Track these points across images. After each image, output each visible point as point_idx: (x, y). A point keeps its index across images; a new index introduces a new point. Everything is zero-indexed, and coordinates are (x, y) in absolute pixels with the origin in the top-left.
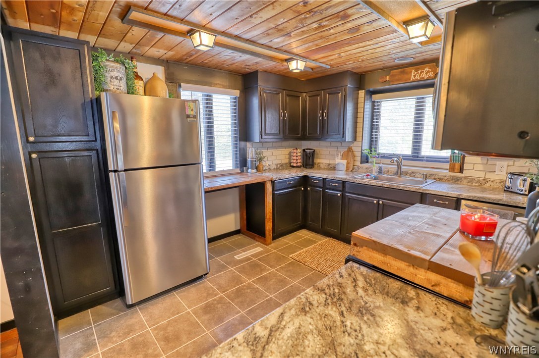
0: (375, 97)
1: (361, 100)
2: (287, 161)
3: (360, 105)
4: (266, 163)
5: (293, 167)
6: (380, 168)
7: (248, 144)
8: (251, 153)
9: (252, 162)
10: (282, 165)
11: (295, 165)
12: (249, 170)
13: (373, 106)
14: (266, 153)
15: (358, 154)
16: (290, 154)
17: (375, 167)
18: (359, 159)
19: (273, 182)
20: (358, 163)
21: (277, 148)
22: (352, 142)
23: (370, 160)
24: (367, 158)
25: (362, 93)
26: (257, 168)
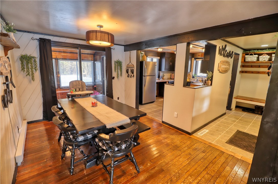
0: (197, 60)
2: (170, 77)
3: (193, 62)
4: (164, 77)
5: (172, 79)
6: (197, 79)
7: (160, 72)
8: (161, 74)
9: (162, 77)
10: (168, 78)
11: (172, 78)
12: (161, 79)
13: (196, 62)
14: (165, 74)
15: (191, 76)
16: (171, 75)
18: (192, 77)
19: (168, 82)
20: (191, 78)
21: (167, 73)
22: (190, 72)
23: (195, 77)
24: (194, 77)
25: (193, 59)
26: (163, 78)
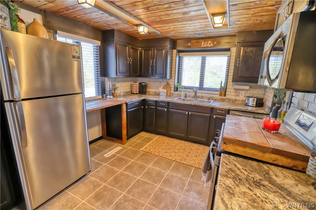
0: (181, 54)
1: (174, 55)
2: (129, 90)
3: (174, 58)
4: (118, 92)
5: (134, 93)
6: (186, 94)
7: (106, 79)
8: (108, 85)
9: (110, 91)
10: (127, 93)
11: (135, 92)
12: (108, 97)
13: (179, 59)
14: (118, 85)
15: (173, 86)
16: (131, 85)
17: (183, 94)
18: (173, 89)
19: (127, 104)
20: (172, 92)
21: (123, 81)
22: (169, 79)
23: (179, 89)
24: (177, 88)
25: (175, 51)
26: (113, 95)
